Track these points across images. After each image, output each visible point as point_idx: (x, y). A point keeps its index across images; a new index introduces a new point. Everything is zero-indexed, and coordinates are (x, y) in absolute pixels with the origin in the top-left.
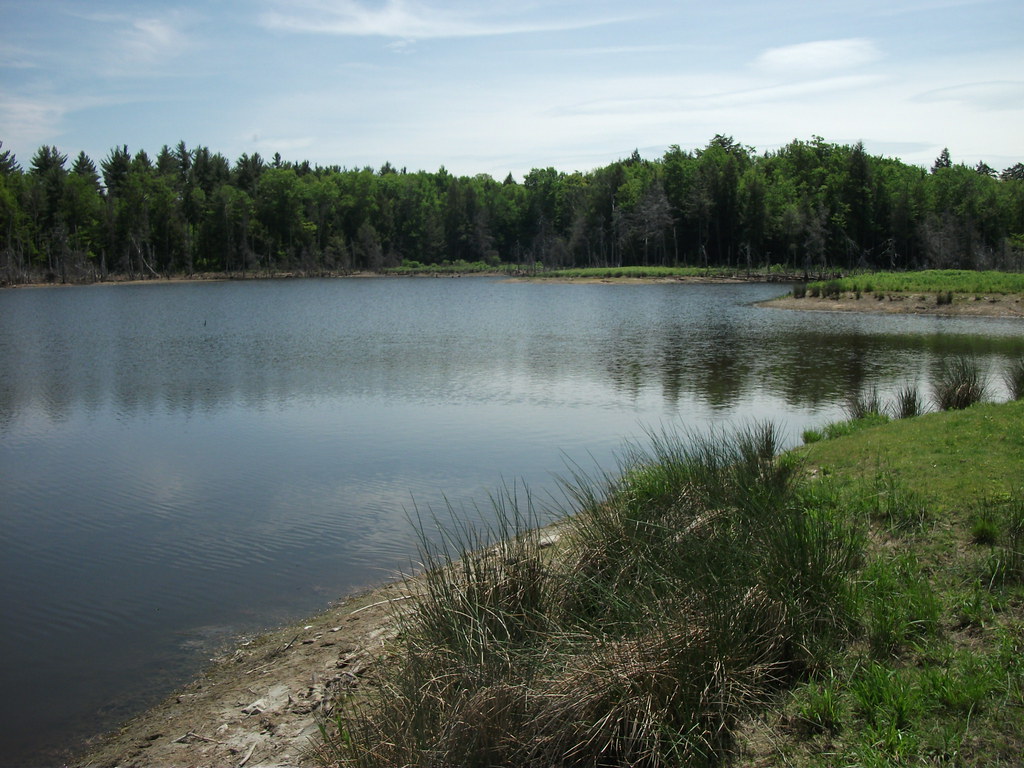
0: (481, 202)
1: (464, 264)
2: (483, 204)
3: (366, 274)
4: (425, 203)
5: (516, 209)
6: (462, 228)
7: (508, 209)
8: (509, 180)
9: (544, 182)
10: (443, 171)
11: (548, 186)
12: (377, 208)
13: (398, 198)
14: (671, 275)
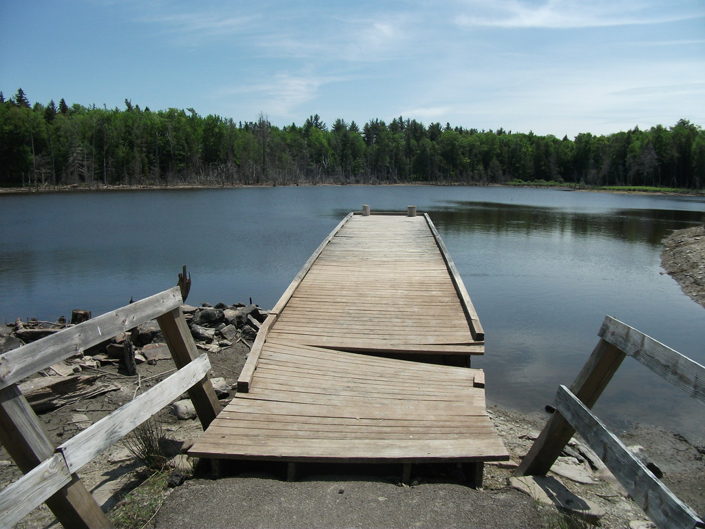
0: (552, 150)
1: (544, 182)
2: (553, 151)
3: (497, 185)
4: (524, 150)
5: (570, 154)
6: (542, 163)
7: (566, 154)
8: (565, 138)
9: (585, 141)
10: (531, 133)
11: (587, 142)
12: (499, 152)
13: (509, 147)
14: (659, 191)
